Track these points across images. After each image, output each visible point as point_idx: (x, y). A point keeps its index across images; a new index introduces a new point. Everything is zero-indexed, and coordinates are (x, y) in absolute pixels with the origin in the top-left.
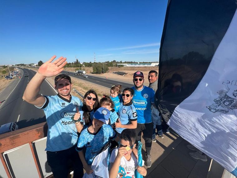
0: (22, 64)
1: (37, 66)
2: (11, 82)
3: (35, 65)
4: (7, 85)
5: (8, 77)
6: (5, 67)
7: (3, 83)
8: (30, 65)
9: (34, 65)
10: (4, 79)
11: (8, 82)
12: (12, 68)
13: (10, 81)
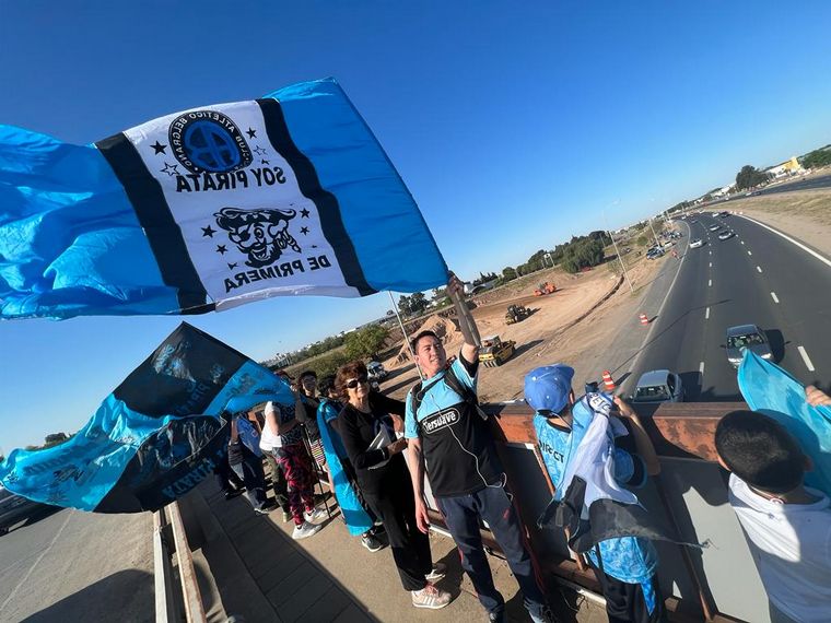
0: (683, 204)
1: (731, 191)
2: (661, 266)
3: (725, 190)
4: (653, 275)
5: (652, 253)
6: (640, 227)
7: (644, 271)
8: (707, 198)
9: (719, 194)
10: (644, 259)
11: (654, 265)
12: (659, 224)
13: (660, 263)
